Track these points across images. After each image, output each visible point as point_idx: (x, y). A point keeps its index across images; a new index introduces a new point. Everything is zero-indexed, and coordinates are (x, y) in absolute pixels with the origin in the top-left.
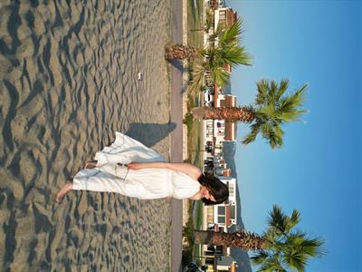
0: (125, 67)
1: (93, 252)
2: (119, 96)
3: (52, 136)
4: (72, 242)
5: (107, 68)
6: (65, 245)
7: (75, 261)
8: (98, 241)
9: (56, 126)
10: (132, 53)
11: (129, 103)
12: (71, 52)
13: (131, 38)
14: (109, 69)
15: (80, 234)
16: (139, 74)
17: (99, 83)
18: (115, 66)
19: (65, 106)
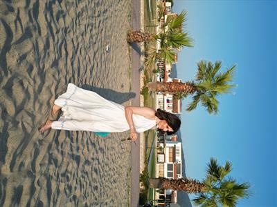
0: (97, 38)
1: (69, 175)
2: (92, 59)
3: (38, 73)
4: (52, 161)
5: (82, 35)
6: (47, 162)
7: (55, 178)
8: (73, 167)
9: (41, 67)
10: (102, 30)
11: (99, 66)
12: (54, 14)
13: (101, 18)
14: (84, 37)
15: (60, 158)
16: (107, 47)
17: (76, 44)
18: (88, 36)
19: (48, 53)
